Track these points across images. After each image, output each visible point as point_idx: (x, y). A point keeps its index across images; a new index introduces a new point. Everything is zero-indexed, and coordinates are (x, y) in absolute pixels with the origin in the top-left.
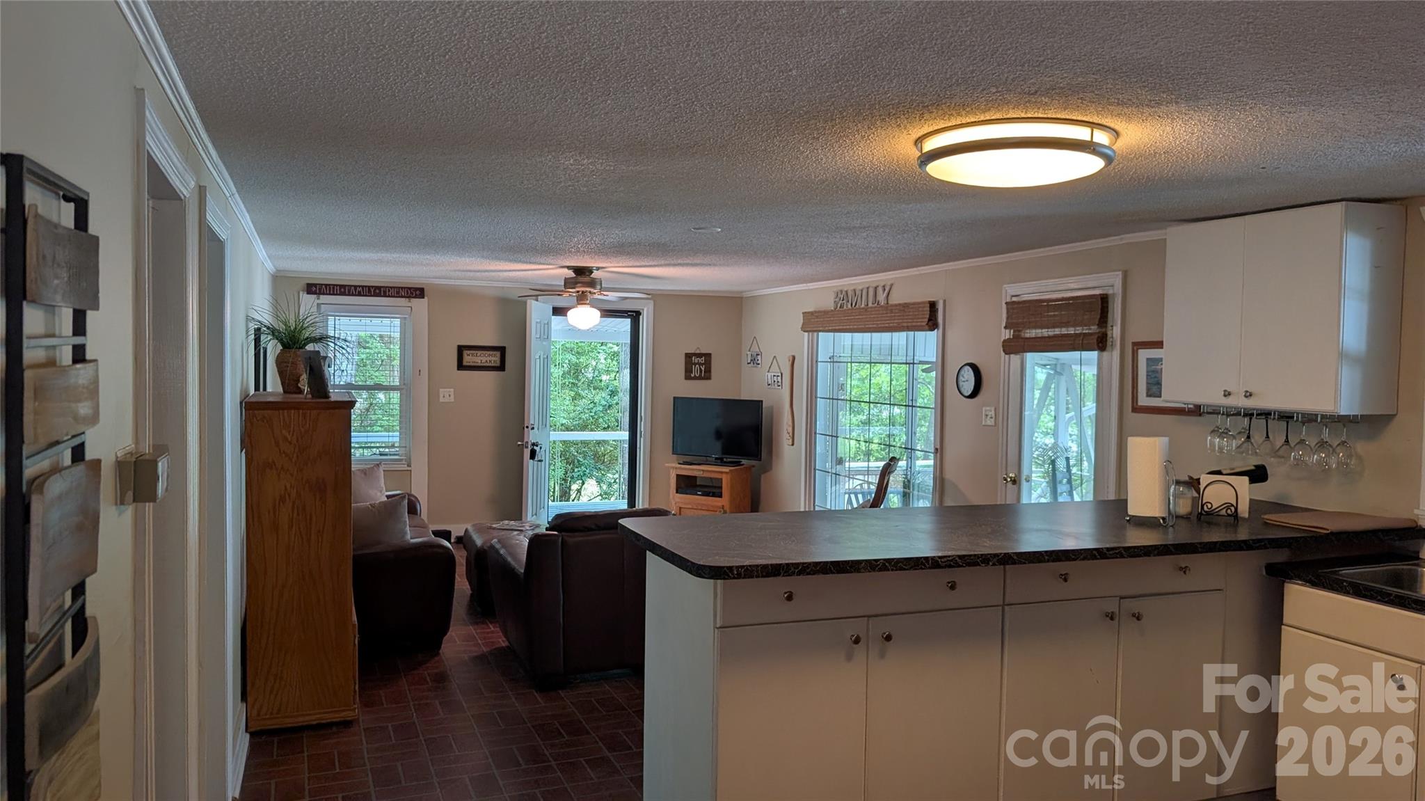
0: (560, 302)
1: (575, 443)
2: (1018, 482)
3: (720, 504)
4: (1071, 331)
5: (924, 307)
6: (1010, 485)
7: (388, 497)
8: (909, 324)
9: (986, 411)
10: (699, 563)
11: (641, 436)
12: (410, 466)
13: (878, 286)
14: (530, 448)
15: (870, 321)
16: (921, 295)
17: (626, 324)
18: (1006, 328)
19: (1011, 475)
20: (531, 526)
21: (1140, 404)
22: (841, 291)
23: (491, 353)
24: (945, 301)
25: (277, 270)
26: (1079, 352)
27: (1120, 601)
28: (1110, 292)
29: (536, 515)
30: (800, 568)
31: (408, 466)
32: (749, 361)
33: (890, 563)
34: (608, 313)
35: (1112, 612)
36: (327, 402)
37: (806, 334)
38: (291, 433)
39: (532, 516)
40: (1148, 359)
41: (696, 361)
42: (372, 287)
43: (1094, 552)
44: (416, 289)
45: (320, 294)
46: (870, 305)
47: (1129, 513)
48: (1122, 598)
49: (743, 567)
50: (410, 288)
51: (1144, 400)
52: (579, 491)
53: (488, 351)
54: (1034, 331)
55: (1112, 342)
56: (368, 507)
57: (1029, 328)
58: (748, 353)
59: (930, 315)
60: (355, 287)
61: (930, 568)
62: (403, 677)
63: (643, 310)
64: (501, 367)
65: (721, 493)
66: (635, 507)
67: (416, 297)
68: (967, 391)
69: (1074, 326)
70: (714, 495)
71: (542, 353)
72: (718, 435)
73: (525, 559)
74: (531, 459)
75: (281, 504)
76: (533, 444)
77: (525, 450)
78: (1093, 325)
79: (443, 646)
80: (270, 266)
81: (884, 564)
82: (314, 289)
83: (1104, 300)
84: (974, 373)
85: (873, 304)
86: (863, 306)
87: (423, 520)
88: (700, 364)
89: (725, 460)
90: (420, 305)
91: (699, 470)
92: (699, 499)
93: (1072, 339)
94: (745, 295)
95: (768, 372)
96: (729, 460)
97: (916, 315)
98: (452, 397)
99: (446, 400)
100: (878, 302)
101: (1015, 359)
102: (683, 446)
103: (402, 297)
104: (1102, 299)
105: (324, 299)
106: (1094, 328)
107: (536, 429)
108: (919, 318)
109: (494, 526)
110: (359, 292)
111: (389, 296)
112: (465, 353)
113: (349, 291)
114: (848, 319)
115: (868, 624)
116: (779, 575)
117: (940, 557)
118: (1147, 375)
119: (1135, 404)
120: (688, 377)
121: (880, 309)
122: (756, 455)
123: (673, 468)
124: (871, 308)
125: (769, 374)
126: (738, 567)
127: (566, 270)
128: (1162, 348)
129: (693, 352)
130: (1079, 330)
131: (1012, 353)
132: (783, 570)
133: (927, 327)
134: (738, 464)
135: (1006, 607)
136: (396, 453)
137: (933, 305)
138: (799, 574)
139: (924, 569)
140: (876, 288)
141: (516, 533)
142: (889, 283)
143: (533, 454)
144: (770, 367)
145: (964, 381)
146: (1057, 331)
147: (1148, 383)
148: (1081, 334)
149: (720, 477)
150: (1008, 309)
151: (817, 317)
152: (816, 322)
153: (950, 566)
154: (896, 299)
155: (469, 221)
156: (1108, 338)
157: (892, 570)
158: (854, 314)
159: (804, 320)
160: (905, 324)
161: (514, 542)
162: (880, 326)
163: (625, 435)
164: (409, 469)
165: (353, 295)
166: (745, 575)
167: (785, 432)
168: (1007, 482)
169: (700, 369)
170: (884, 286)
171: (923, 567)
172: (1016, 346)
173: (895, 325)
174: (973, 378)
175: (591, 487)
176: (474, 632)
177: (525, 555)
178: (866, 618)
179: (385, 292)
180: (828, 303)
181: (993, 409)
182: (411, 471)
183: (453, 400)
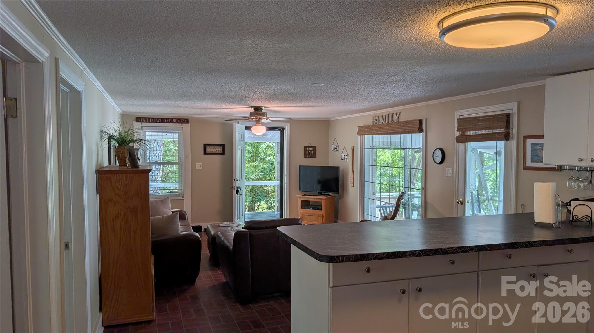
0: (248, 124)
1: (256, 186)
2: (464, 203)
3: (321, 213)
4: (491, 131)
5: (416, 122)
6: (460, 205)
7: (173, 212)
8: (409, 130)
9: (447, 170)
10: (320, 254)
11: (285, 183)
12: (184, 198)
13: (393, 113)
14: (236, 189)
15: (390, 129)
16: (415, 117)
17: (277, 134)
18: (457, 131)
19: (460, 200)
20: (237, 225)
21: (527, 166)
22: (376, 116)
23: (218, 147)
24: (426, 119)
25: (123, 112)
26: (495, 142)
27: (537, 268)
28: (511, 112)
29: (239, 218)
30: (375, 256)
31: (183, 198)
32: (333, 149)
33: (422, 252)
34: (270, 129)
35: (534, 274)
36: (138, 170)
37: (359, 136)
38: (120, 185)
39: (238, 219)
40: (532, 144)
41: (309, 149)
42: (165, 119)
43: (527, 244)
44: (185, 119)
45: (142, 122)
46: (390, 122)
47: (535, 221)
48: (538, 266)
49: (344, 256)
50: (182, 119)
51: (529, 164)
52: (258, 206)
53: (217, 146)
54: (472, 132)
55: (512, 136)
56: (161, 218)
57: (470, 131)
58: (332, 145)
59: (419, 126)
60: (158, 119)
61: (443, 254)
62: (177, 297)
63: (285, 127)
64: (223, 154)
65: (321, 208)
66: (283, 217)
67: (185, 123)
68: (438, 161)
69: (493, 129)
70: (318, 209)
71: (241, 147)
72: (319, 182)
73: (233, 242)
74: (236, 194)
75: (116, 218)
76: (237, 188)
77: (234, 190)
78: (503, 128)
79: (196, 281)
80: (118, 110)
81: (419, 253)
82: (140, 120)
83: (508, 116)
84: (442, 153)
85: (391, 121)
86: (386, 122)
87: (188, 222)
88: (311, 151)
89: (322, 193)
90: (187, 126)
91: (311, 198)
92: (310, 211)
93: (492, 135)
94: (331, 119)
95: (342, 154)
96: (324, 193)
97: (412, 126)
98: (202, 166)
99: (199, 169)
100: (394, 121)
101: (462, 145)
102: (303, 188)
103: (179, 123)
104: (507, 115)
105: (144, 124)
106: (503, 130)
107: (238, 180)
108: (413, 127)
109: (220, 225)
110: (160, 121)
111: (173, 123)
112: (207, 147)
113: (155, 120)
114: (379, 129)
115: (409, 283)
116: (363, 260)
117: (448, 248)
118: (531, 152)
119: (525, 166)
120: (305, 157)
121: (395, 124)
122: (337, 190)
123: (300, 197)
124: (391, 123)
125: (342, 155)
126: (342, 256)
127: (250, 108)
128: (543, 138)
129: (308, 145)
130: (495, 131)
131: (460, 143)
132: (366, 257)
133: (418, 132)
134: (329, 195)
135: (479, 272)
136: (177, 192)
137: (421, 121)
138: (375, 259)
139: (440, 255)
140: (392, 114)
141: (229, 228)
142: (399, 112)
143: (237, 192)
144: (343, 152)
145: (436, 156)
146: (483, 132)
147: (531, 156)
148: (496, 133)
149: (320, 201)
150: (458, 123)
151: (365, 128)
152: (364, 131)
153: (453, 253)
154: (402, 119)
155: (202, 82)
156: (510, 134)
157: (423, 256)
158: (382, 126)
159: (358, 130)
160: (407, 131)
161: (228, 233)
162: (395, 131)
163: (278, 183)
164: (183, 199)
165: (157, 122)
166: (345, 260)
167: (350, 181)
168: (459, 203)
169: (311, 152)
170: (396, 113)
171: (439, 254)
172: (463, 139)
173: (402, 131)
174: (441, 155)
175: (263, 205)
176: (211, 274)
177: (233, 240)
178: (408, 280)
179: (171, 121)
180: (370, 122)
181: (450, 169)
182: (184, 200)
183: (202, 168)
